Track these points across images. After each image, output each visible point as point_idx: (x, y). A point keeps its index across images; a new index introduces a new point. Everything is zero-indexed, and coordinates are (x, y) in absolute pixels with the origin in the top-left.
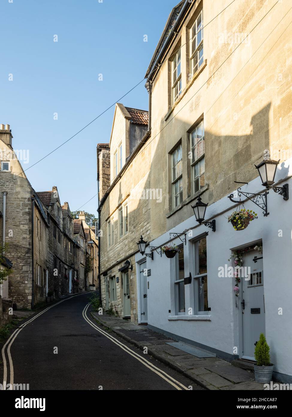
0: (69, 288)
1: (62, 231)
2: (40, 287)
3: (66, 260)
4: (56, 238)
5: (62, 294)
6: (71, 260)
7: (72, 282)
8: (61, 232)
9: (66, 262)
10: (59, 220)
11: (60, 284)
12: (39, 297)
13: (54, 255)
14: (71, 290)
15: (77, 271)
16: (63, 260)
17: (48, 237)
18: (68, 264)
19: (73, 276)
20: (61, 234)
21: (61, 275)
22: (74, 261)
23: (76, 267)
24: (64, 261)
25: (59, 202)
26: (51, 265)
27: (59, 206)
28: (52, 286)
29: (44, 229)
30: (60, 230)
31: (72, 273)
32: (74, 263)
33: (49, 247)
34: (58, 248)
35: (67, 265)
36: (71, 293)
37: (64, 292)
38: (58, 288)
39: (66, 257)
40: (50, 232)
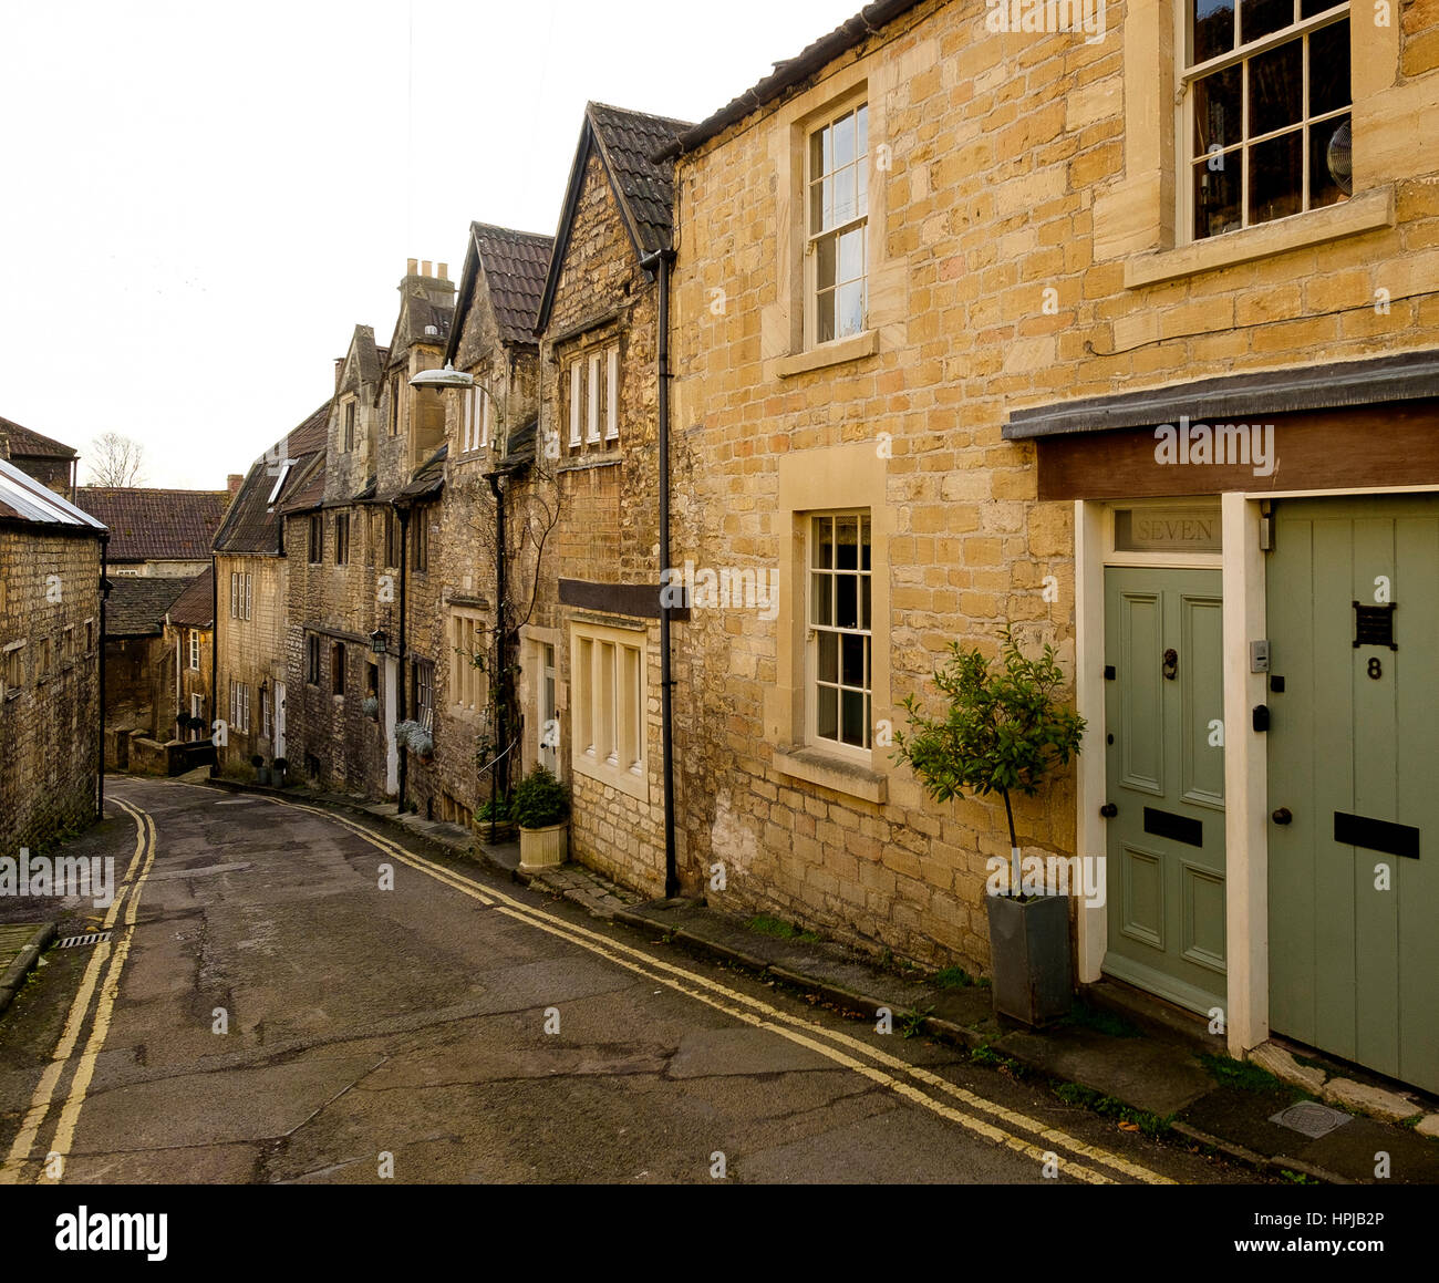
0: (385, 767)
3: (374, 620)
4: (321, 559)
11: (339, 737)
16: (362, 626)
17: (288, 584)
22: (403, 611)
23: (419, 645)
24: (362, 633)
26: (295, 670)
32: (402, 621)
33: (290, 614)
34: (329, 594)
38: (326, 752)
39: (373, 608)
40: (293, 565)
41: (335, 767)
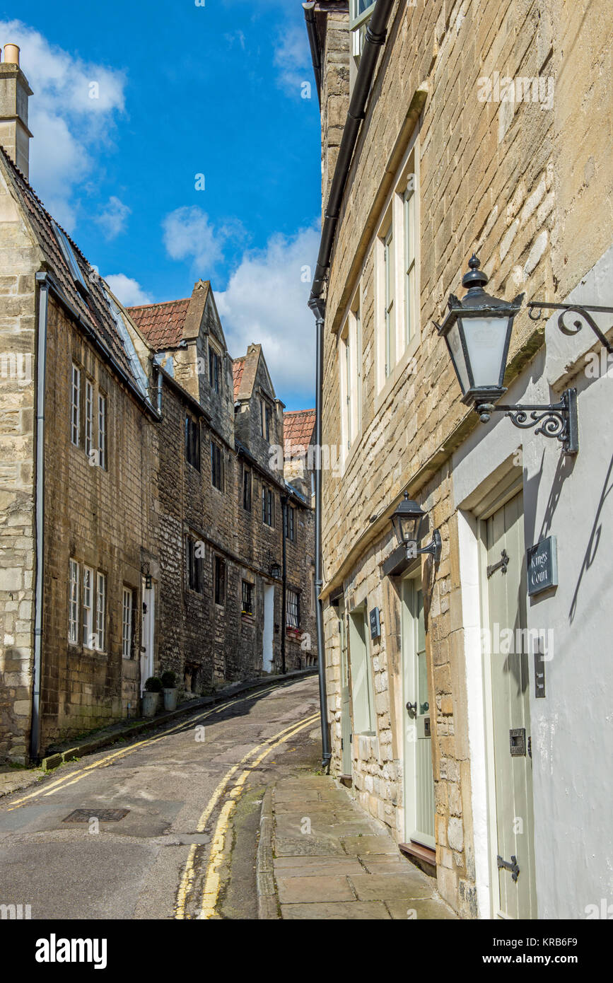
0: (261, 653)
1: (233, 446)
2: (94, 660)
3: (252, 551)
4: (198, 466)
5: (229, 678)
6: (270, 553)
7: (276, 631)
8: (228, 447)
9: (251, 559)
10: (220, 403)
11: (220, 640)
12: (88, 700)
13: (187, 529)
14: (273, 662)
15: (298, 593)
16: (237, 550)
17: (157, 460)
18: (256, 565)
19: (281, 611)
20: (226, 457)
21: (222, 608)
22: (284, 556)
23: (293, 579)
24: (238, 556)
25: (217, 338)
26: (172, 570)
27: (220, 353)
28: (176, 650)
29: (134, 427)
30: (221, 438)
31: (276, 600)
32: (284, 562)
33: (162, 499)
34: (209, 507)
35: (253, 571)
36: (273, 673)
37: (236, 670)
38: (208, 655)
39: (250, 541)
40: (165, 443)
41: (216, 667)
